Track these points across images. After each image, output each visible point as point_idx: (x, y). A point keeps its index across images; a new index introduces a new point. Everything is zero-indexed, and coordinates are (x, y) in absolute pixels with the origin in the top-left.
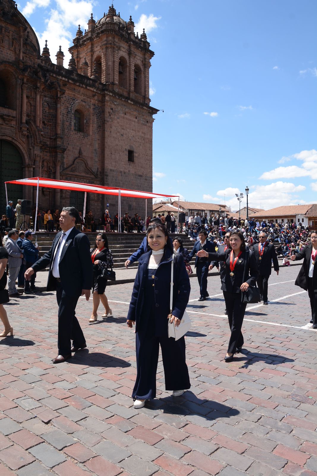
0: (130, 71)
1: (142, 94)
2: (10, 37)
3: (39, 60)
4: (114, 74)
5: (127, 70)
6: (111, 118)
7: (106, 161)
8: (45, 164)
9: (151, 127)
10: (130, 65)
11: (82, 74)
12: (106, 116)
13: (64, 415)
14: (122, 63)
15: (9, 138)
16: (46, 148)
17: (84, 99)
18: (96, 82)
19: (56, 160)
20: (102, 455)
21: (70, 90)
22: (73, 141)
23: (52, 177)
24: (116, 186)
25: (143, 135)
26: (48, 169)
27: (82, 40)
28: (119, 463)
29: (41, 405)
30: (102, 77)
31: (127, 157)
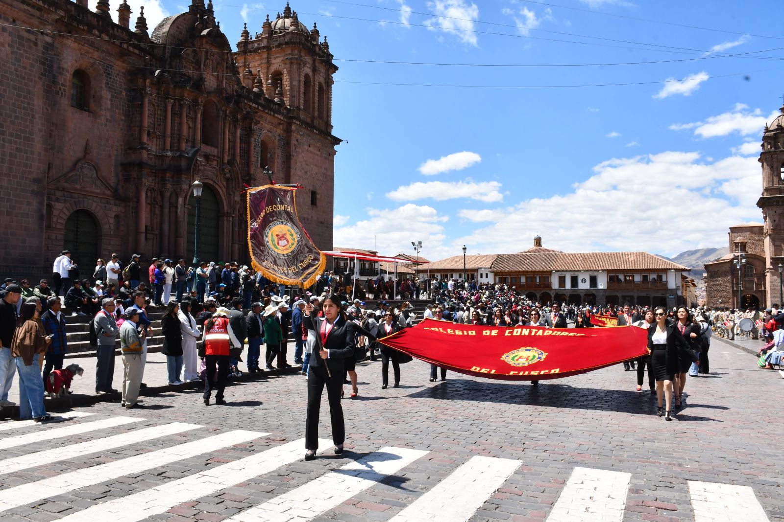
0: (314, 92)
1: (325, 120)
2: (214, 61)
3: (237, 86)
4: (299, 96)
6: (296, 152)
9: (333, 161)
10: (314, 84)
11: (268, 97)
12: (291, 149)
14: (307, 81)
17: (271, 129)
18: (282, 107)
22: (259, 180)
25: (325, 172)
27: (251, 46)
30: (285, 99)
31: (310, 199)
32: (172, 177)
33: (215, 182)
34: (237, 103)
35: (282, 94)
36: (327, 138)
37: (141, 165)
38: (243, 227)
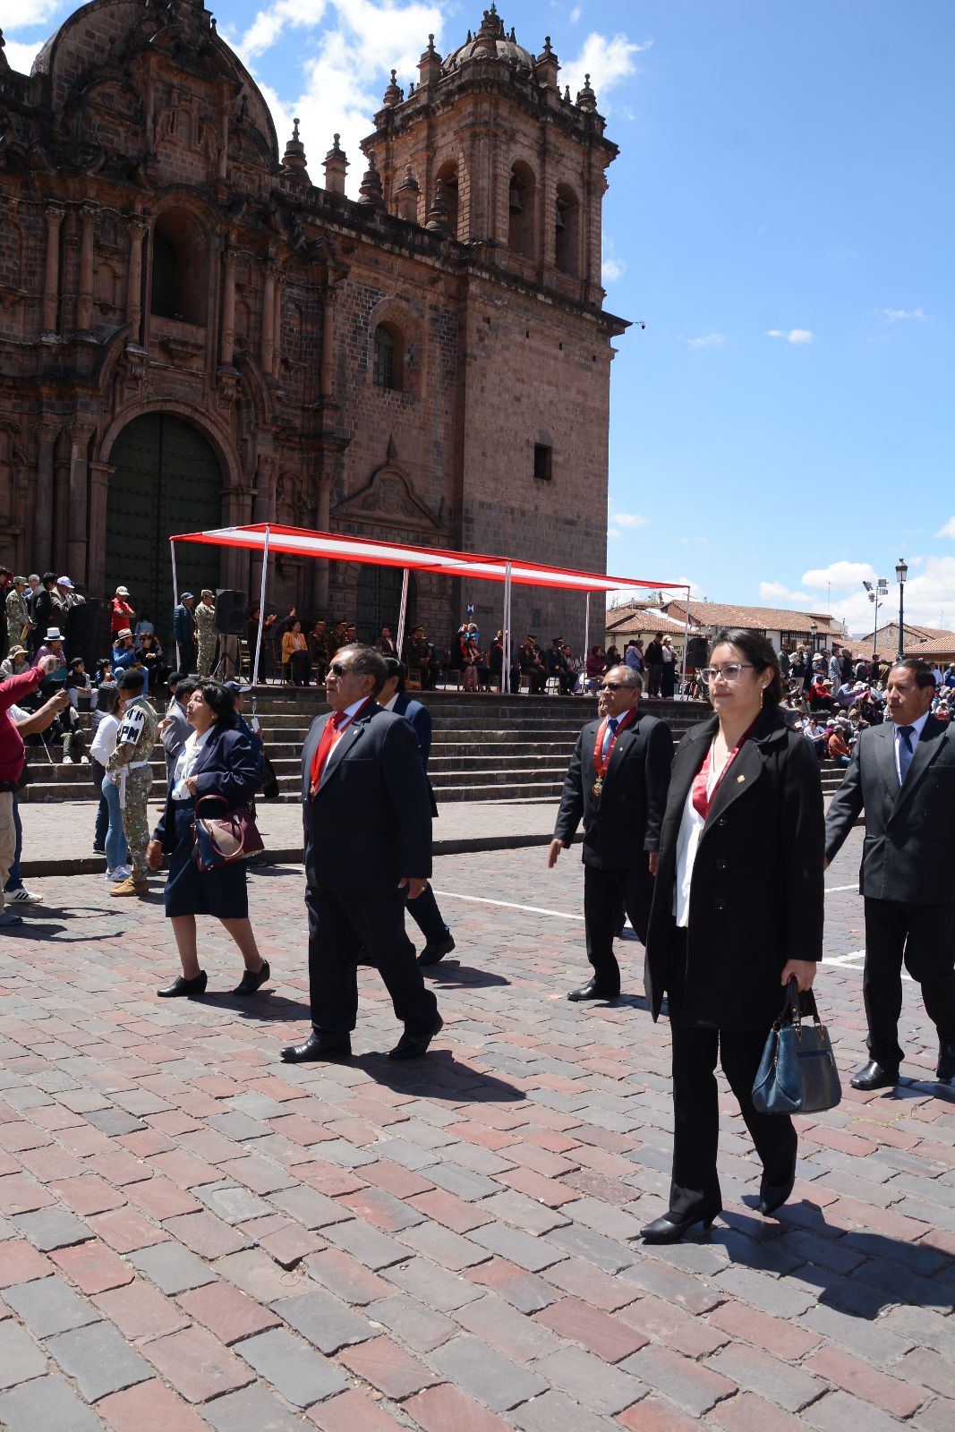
0: (543, 204)
1: (580, 274)
2: (193, 115)
3: (274, 179)
4: (494, 213)
5: (533, 201)
6: (485, 347)
7: (468, 478)
8: (288, 484)
9: (605, 375)
10: (544, 185)
11: (400, 217)
12: (468, 340)
13: (340, 1246)
14: (521, 180)
15: (183, 406)
16: (291, 438)
17: (406, 291)
18: (443, 239)
19: (320, 473)
20: (455, 1382)
21: (365, 264)
22: (369, 416)
23: (306, 522)
24: (496, 552)
25: (580, 399)
26: (296, 500)
27: (400, 116)
28: (508, 1410)
29: (270, 1210)
30: (460, 225)
31: (532, 464)
32: (56, 395)
35: (442, 209)
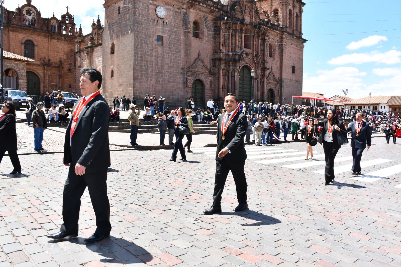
0: (294, 17)
1: (298, 31)
3: (259, 20)
4: (287, 21)
5: (292, 17)
6: (285, 48)
7: (283, 74)
9: (303, 51)
10: (294, 14)
12: (283, 47)
14: (290, 13)
17: (274, 38)
18: (278, 27)
22: (268, 62)
25: (299, 56)
30: (280, 23)
31: (292, 70)
32: (233, 64)
33: (250, 65)
34: (259, 28)
35: (278, 20)
36: (300, 40)
37: (220, 59)
38: (262, 84)
